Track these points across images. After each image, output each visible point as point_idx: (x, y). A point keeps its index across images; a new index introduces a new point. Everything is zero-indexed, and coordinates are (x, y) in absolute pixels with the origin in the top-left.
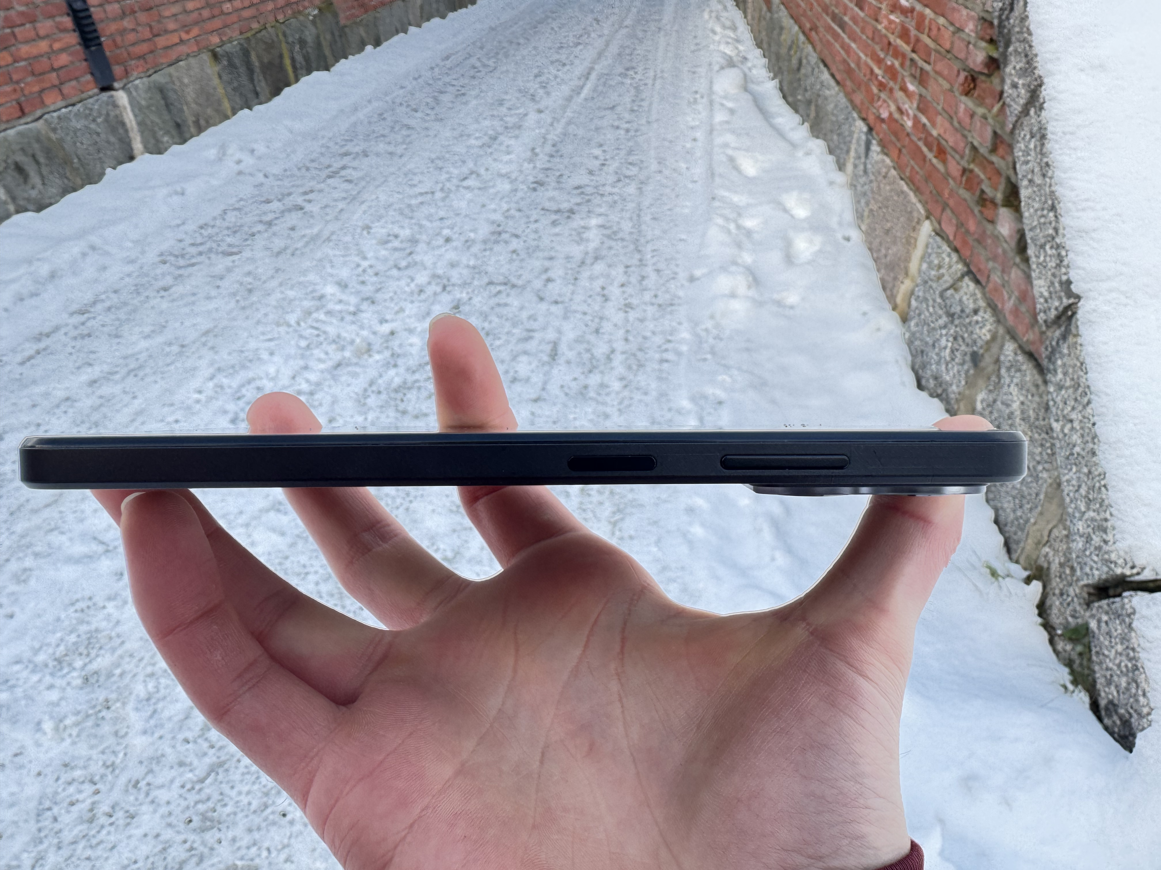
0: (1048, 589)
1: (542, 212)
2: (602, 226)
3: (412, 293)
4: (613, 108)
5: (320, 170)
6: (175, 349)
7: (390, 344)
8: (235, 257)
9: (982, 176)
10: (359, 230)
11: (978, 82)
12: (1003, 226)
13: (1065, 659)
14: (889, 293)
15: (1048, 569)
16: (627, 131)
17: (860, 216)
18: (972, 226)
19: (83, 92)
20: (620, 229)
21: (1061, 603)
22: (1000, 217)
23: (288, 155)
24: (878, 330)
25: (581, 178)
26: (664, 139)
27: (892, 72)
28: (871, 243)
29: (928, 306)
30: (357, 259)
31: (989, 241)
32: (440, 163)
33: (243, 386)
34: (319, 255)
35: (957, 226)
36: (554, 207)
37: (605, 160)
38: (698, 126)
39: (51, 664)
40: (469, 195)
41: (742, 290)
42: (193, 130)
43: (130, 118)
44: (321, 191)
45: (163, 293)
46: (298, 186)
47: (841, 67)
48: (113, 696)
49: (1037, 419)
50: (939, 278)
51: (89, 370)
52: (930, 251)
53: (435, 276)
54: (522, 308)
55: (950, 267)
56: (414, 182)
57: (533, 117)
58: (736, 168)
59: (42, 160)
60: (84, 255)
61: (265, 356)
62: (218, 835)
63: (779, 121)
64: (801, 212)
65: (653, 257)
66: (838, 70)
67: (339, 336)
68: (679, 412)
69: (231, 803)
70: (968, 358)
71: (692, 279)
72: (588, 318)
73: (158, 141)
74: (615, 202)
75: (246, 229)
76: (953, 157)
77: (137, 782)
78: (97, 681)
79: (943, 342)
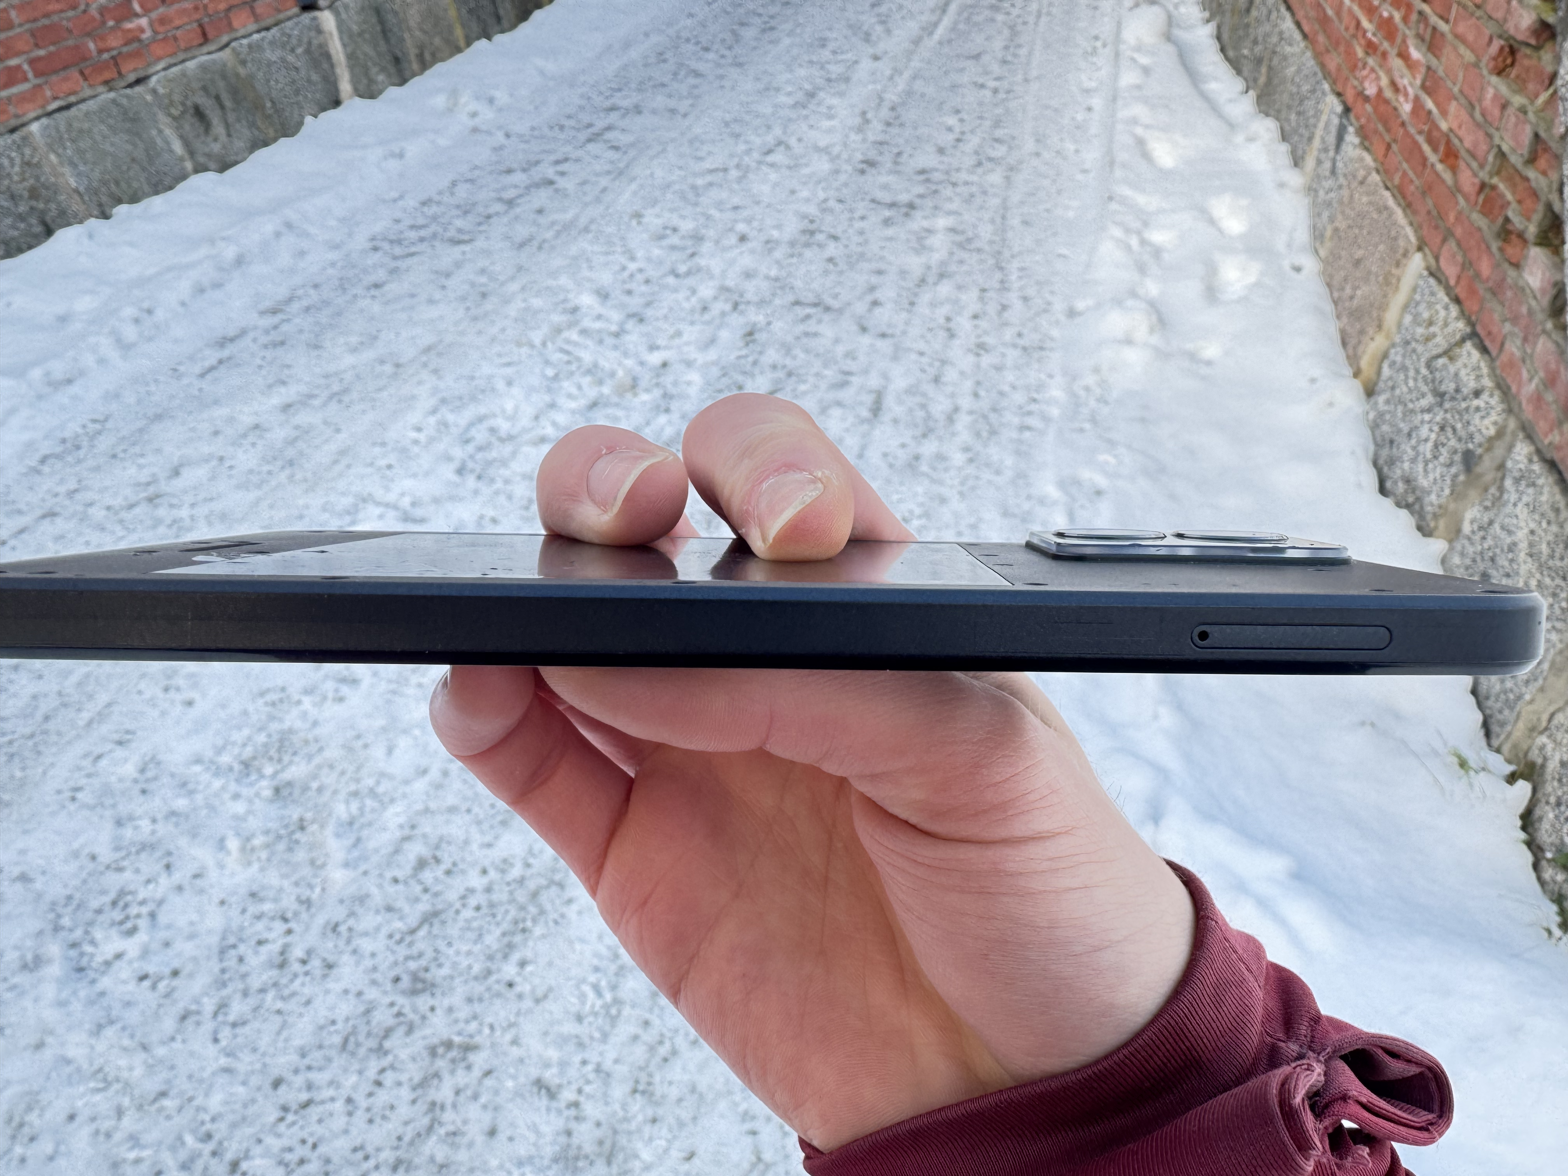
0: (1539, 795)
1: (873, 206)
2: (953, 230)
3: (692, 311)
4: (977, 57)
5: (578, 130)
6: (388, 368)
7: (661, 379)
8: (466, 248)
9: (1509, 196)
10: (626, 219)
11: (1518, 56)
12: (1531, 274)
13: (1553, 893)
14: (1351, 352)
15: (1543, 766)
16: (995, 91)
17: (1317, 235)
18: (1485, 267)
19: (279, 11)
20: (977, 236)
21: (1557, 817)
22: (1530, 261)
23: (536, 108)
24: (1331, 404)
25: (927, 159)
26: (1047, 107)
27: (1388, 28)
28: (1331, 276)
29: (1407, 377)
30: (623, 260)
31: (1509, 294)
32: (736, 128)
33: (471, 425)
34: (574, 250)
35: (1463, 266)
36: (887, 198)
37: (963, 133)
38: (1095, 90)
39: (237, 767)
40: (773, 176)
41: (1141, 333)
42: (415, 66)
43: (337, 49)
44: (577, 160)
45: (373, 292)
46: (549, 152)
47: (1312, 14)
48: (309, 815)
49: (1552, 557)
50: (1428, 339)
51: (283, 390)
52: (1418, 297)
53: (724, 289)
54: (837, 341)
55: (1446, 324)
56: (699, 154)
57: (866, 65)
58: (1146, 156)
59: (228, 104)
60: (278, 235)
61: (500, 385)
62: (431, 1002)
63: (1212, 86)
64: (1235, 225)
65: (1020, 278)
66: (1307, 17)
67: (596, 365)
68: (1042, 501)
69: (448, 964)
70: (1458, 458)
71: (1072, 313)
72: (925, 360)
73: (371, 81)
74: (972, 196)
75: (480, 209)
76: (1468, 165)
77: (337, 925)
78: (290, 794)
79: (1424, 431)
